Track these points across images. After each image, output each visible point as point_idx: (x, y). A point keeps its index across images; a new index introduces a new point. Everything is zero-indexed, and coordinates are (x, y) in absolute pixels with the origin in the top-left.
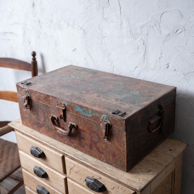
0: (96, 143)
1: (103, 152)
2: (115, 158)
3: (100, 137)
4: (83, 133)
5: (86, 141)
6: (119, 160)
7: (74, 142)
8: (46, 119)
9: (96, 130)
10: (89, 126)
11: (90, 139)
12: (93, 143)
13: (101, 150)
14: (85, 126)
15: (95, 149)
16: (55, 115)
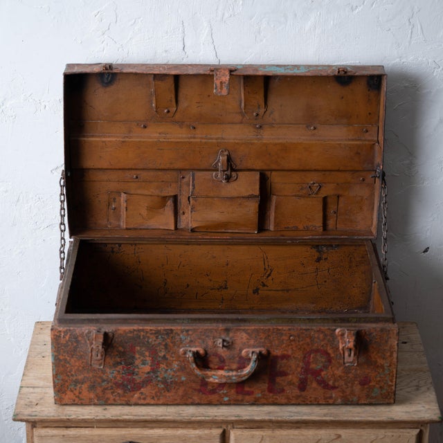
0: (316, 373)
1: (337, 384)
2: (366, 387)
3: (332, 355)
4: (285, 361)
5: (290, 376)
6: (377, 386)
7: (252, 389)
8: (158, 364)
9: (323, 346)
10: (301, 343)
11: (302, 368)
12: (309, 376)
13: (331, 383)
14: (292, 345)
15: (314, 385)
16: (196, 347)
